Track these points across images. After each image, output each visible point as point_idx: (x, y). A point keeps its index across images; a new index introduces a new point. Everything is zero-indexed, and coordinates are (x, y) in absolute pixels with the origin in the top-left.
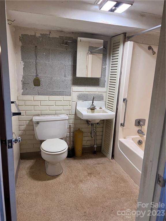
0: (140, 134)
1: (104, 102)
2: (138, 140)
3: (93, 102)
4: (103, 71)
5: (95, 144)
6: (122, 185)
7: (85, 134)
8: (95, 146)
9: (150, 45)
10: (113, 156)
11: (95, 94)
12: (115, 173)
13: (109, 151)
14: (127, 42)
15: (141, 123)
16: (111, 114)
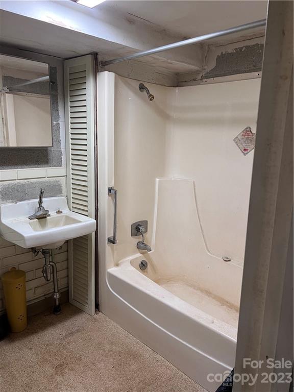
0: (141, 250)
1: (64, 198)
2: (139, 262)
3: (40, 202)
4: (55, 130)
5: (56, 291)
6: (133, 367)
7: (29, 276)
8: (57, 296)
9: (142, 82)
10: (97, 306)
11: (41, 183)
12: (112, 343)
13: (87, 299)
14: (102, 73)
15: (142, 229)
16: (86, 223)
